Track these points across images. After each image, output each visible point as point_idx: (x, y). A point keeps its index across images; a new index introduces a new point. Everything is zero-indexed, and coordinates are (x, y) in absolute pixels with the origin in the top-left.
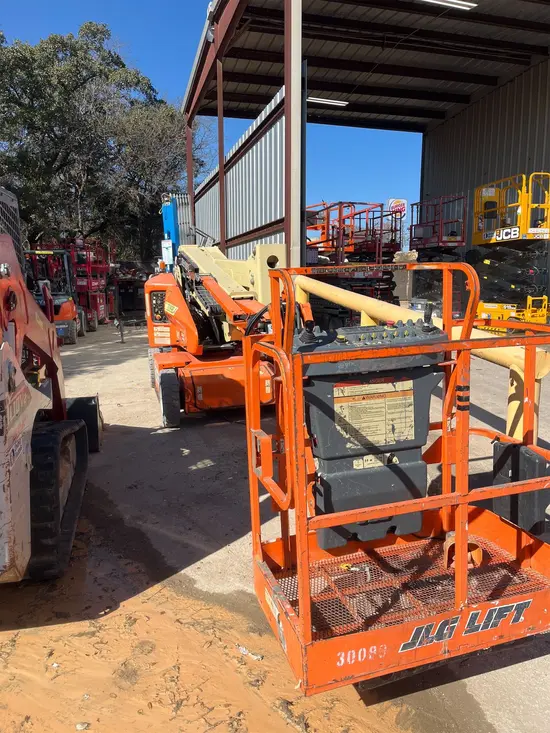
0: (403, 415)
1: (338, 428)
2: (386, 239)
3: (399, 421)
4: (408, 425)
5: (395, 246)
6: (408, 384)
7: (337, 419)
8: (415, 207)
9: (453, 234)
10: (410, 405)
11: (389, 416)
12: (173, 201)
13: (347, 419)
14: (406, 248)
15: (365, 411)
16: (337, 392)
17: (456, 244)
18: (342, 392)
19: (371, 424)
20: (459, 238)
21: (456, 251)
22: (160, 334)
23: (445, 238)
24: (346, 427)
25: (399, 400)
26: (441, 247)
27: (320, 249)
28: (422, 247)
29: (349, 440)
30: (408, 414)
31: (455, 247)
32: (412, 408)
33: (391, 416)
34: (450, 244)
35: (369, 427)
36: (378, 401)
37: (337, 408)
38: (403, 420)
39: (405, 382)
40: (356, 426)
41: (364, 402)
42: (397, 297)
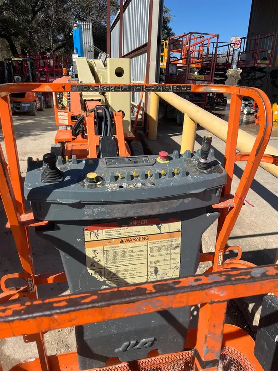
0: (168, 257)
1: (91, 272)
2: (223, 60)
3: (163, 263)
4: (173, 266)
5: (228, 65)
6: (177, 226)
7: (88, 263)
8: (243, 40)
9: (265, 59)
10: (177, 247)
11: (150, 259)
12: (79, 26)
13: (101, 263)
14: (234, 66)
15: (123, 254)
16: (88, 236)
17: (265, 66)
18: (96, 235)
19: (130, 267)
20: (268, 62)
21: (265, 70)
22: (62, 118)
23: (259, 61)
24: (101, 270)
25: (164, 243)
26: (256, 67)
27: (178, 65)
28: (244, 66)
29: (104, 283)
30: (174, 256)
31: (265, 68)
32: (179, 250)
33: (153, 259)
34: (262, 66)
35: (127, 270)
36: (138, 244)
37: (89, 252)
38: (168, 262)
39: (172, 224)
40: (113, 270)
41: (122, 246)
42: (226, 97)
